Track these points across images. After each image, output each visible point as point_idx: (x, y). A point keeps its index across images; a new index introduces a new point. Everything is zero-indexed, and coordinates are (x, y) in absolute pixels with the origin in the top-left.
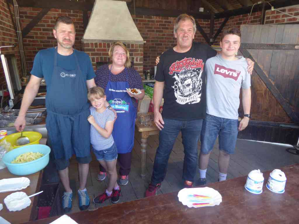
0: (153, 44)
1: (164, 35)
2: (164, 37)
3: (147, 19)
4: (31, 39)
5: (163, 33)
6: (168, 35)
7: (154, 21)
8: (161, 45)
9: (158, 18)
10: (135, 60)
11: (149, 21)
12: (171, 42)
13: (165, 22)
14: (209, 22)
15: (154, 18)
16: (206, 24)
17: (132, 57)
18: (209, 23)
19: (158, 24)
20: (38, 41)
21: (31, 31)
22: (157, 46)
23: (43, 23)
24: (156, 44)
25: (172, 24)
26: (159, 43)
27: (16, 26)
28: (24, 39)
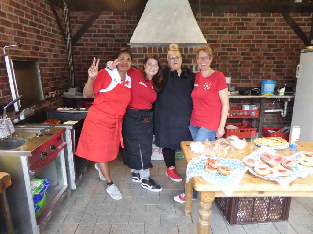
0: (224, 50)
1: (240, 37)
2: (240, 39)
3: (217, 18)
5: (239, 35)
6: (245, 37)
7: (227, 19)
8: (235, 50)
9: (232, 15)
11: (219, 20)
12: (249, 46)
13: (243, 19)
14: (309, 16)
15: (228, 16)
16: (305, 20)
17: (191, 64)
19: (232, 23)
20: (87, 48)
21: (81, 38)
22: (229, 52)
23: (93, 29)
24: (228, 50)
25: (252, 22)
26: (232, 47)
27: (65, 33)
28: (74, 46)
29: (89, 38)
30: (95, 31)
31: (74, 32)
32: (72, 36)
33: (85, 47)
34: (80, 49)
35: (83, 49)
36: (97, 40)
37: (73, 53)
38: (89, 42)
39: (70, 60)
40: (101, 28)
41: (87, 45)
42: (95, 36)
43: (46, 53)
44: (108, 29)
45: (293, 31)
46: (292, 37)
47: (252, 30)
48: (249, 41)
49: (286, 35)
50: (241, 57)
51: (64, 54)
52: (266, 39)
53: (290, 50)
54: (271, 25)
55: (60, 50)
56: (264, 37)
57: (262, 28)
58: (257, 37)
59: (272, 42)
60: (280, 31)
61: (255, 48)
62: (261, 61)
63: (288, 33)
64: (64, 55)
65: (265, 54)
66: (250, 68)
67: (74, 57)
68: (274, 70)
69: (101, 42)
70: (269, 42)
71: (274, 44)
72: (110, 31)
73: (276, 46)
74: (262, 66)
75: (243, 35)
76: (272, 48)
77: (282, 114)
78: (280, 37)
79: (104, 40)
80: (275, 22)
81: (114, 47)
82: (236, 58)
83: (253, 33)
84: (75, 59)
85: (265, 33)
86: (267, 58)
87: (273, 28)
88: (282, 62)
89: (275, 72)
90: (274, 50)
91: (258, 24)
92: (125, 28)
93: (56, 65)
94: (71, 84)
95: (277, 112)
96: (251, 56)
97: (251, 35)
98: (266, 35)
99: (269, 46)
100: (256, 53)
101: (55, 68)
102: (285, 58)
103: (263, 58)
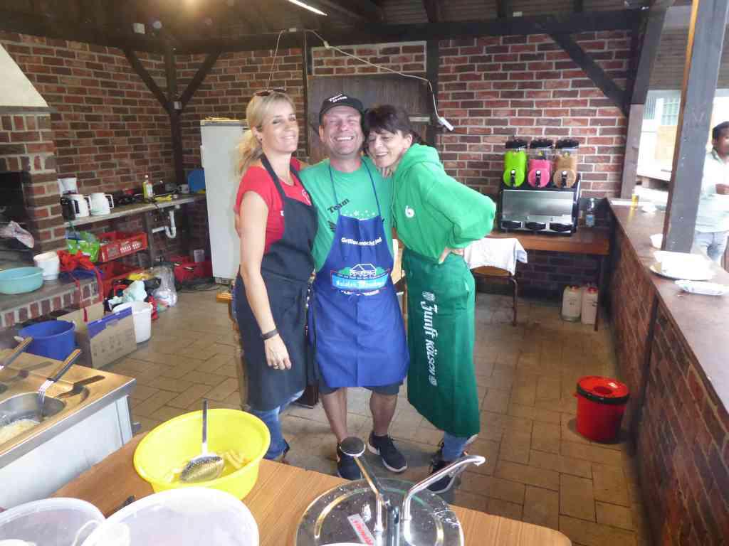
1: (61, 90)
2: (63, 95)
5: (59, 85)
6: (70, 90)
7: (28, 48)
9: (37, 40)
10: (32, 164)
12: (83, 109)
13: (59, 52)
14: (160, 60)
15: (28, 41)
16: (157, 66)
17: (22, 155)
18: (162, 62)
19: (39, 58)
25: (76, 59)
46: (145, 95)
47: (80, 77)
48: (80, 100)
49: (136, 90)
50: (73, 133)
52: (108, 97)
53: (147, 118)
54: (109, 69)
56: (104, 92)
57: (96, 75)
58: (92, 92)
59: (118, 102)
60: (127, 82)
61: (94, 113)
62: (108, 140)
63: (139, 87)
65: (112, 126)
66: (93, 155)
68: (132, 156)
71: (122, 106)
73: (126, 111)
74: (112, 150)
75: (66, 86)
76: (120, 115)
77: (168, 234)
78: (130, 94)
80: (116, 65)
82: (63, 135)
83: (84, 82)
85: (104, 84)
86: (118, 134)
87: (115, 77)
88: (140, 140)
90: (126, 119)
91: (88, 65)
96: (90, 130)
98: (107, 89)
99: (116, 110)
100: (97, 124)
102: (144, 134)
103: (110, 134)
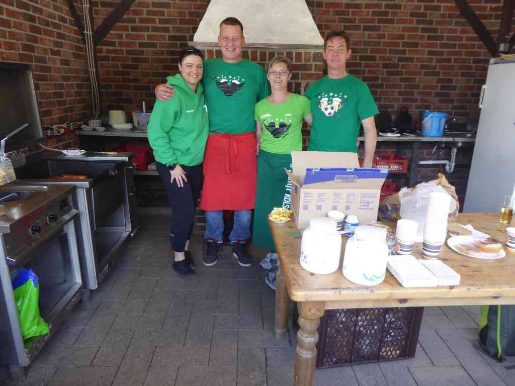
0: (355, 58)
1: (383, 36)
2: (382, 40)
3: (345, 2)
4: (111, 48)
5: (380, 32)
6: (390, 36)
8: (374, 58)
12: (397, 52)
13: (387, 6)
16: (492, 9)
19: (368, 12)
20: (122, 51)
21: (111, 32)
22: (363, 62)
23: (131, 16)
24: (362, 58)
25: (402, 10)
26: (369, 54)
27: (82, 22)
28: (98, 47)
29: (124, 33)
30: (133, 21)
31: (99, 22)
32: (95, 28)
33: (117, 48)
34: (108, 51)
35: (115, 52)
36: (138, 37)
37: (96, 59)
38: (124, 40)
39: (92, 70)
40: (145, 16)
41: (121, 44)
42: (134, 29)
43: (47, 56)
44: (157, 18)
45: (471, 28)
46: (468, 39)
47: (401, 26)
48: (397, 45)
49: (458, 34)
50: (383, 71)
51: (80, 59)
52: (425, 41)
53: (464, 61)
54: (434, 16)
55: (73, 53)
56: (422, 37)
57: (418, 22)
58: (410, 37)
59: (435, 45)
60: (450, 27)
61: (407, 55)
62: (415, 79)
63: (463, 32)
64: (80, 61)
65: (422, 67)
66: (397, 90)
67: (99, 65)
68: (437, 95)
69: (146, 41)
70: (430, 45)
71: (438, 49)
72: (161, 21)
73: (442, 54)
74: (418, 87)
75: (387, 33)
76: (434, 57)
77: (447, 168)
78: (449, 38)
79: (149, 37)
80: (442, 12)
81: (168, 49)
82: (373, 72)
83: (404, 29)
84: (100, 69)
85: (424, 30)
86: (426, 74)
87: (438, 23)
88: (450, 81)
89: (437, 98)
90: (439, 61)
91: (412, 15)
92: (187, 17)
93: (66, 79)
94: (94, 113)
95: (439, 164)
96: (400, 69)
97: (401, 33)
98: (426, 35)
99: (430, 53)
100: (408, 65)
101: (65, 83)
102: (456, 75)
103: (419, 74)
